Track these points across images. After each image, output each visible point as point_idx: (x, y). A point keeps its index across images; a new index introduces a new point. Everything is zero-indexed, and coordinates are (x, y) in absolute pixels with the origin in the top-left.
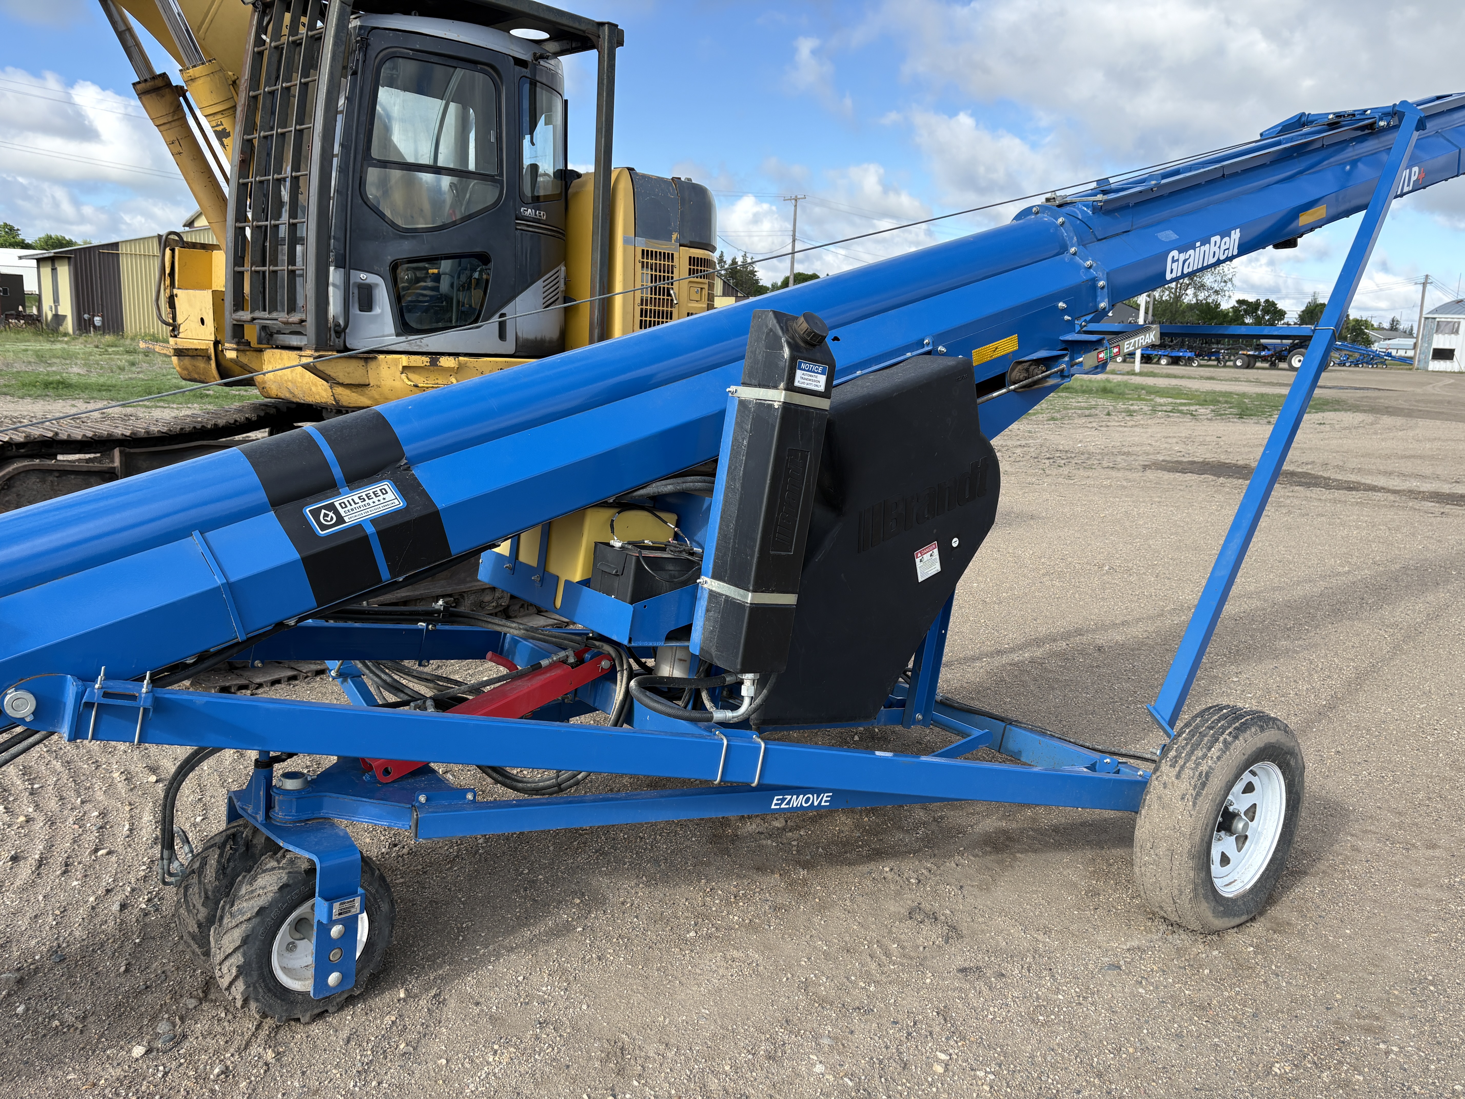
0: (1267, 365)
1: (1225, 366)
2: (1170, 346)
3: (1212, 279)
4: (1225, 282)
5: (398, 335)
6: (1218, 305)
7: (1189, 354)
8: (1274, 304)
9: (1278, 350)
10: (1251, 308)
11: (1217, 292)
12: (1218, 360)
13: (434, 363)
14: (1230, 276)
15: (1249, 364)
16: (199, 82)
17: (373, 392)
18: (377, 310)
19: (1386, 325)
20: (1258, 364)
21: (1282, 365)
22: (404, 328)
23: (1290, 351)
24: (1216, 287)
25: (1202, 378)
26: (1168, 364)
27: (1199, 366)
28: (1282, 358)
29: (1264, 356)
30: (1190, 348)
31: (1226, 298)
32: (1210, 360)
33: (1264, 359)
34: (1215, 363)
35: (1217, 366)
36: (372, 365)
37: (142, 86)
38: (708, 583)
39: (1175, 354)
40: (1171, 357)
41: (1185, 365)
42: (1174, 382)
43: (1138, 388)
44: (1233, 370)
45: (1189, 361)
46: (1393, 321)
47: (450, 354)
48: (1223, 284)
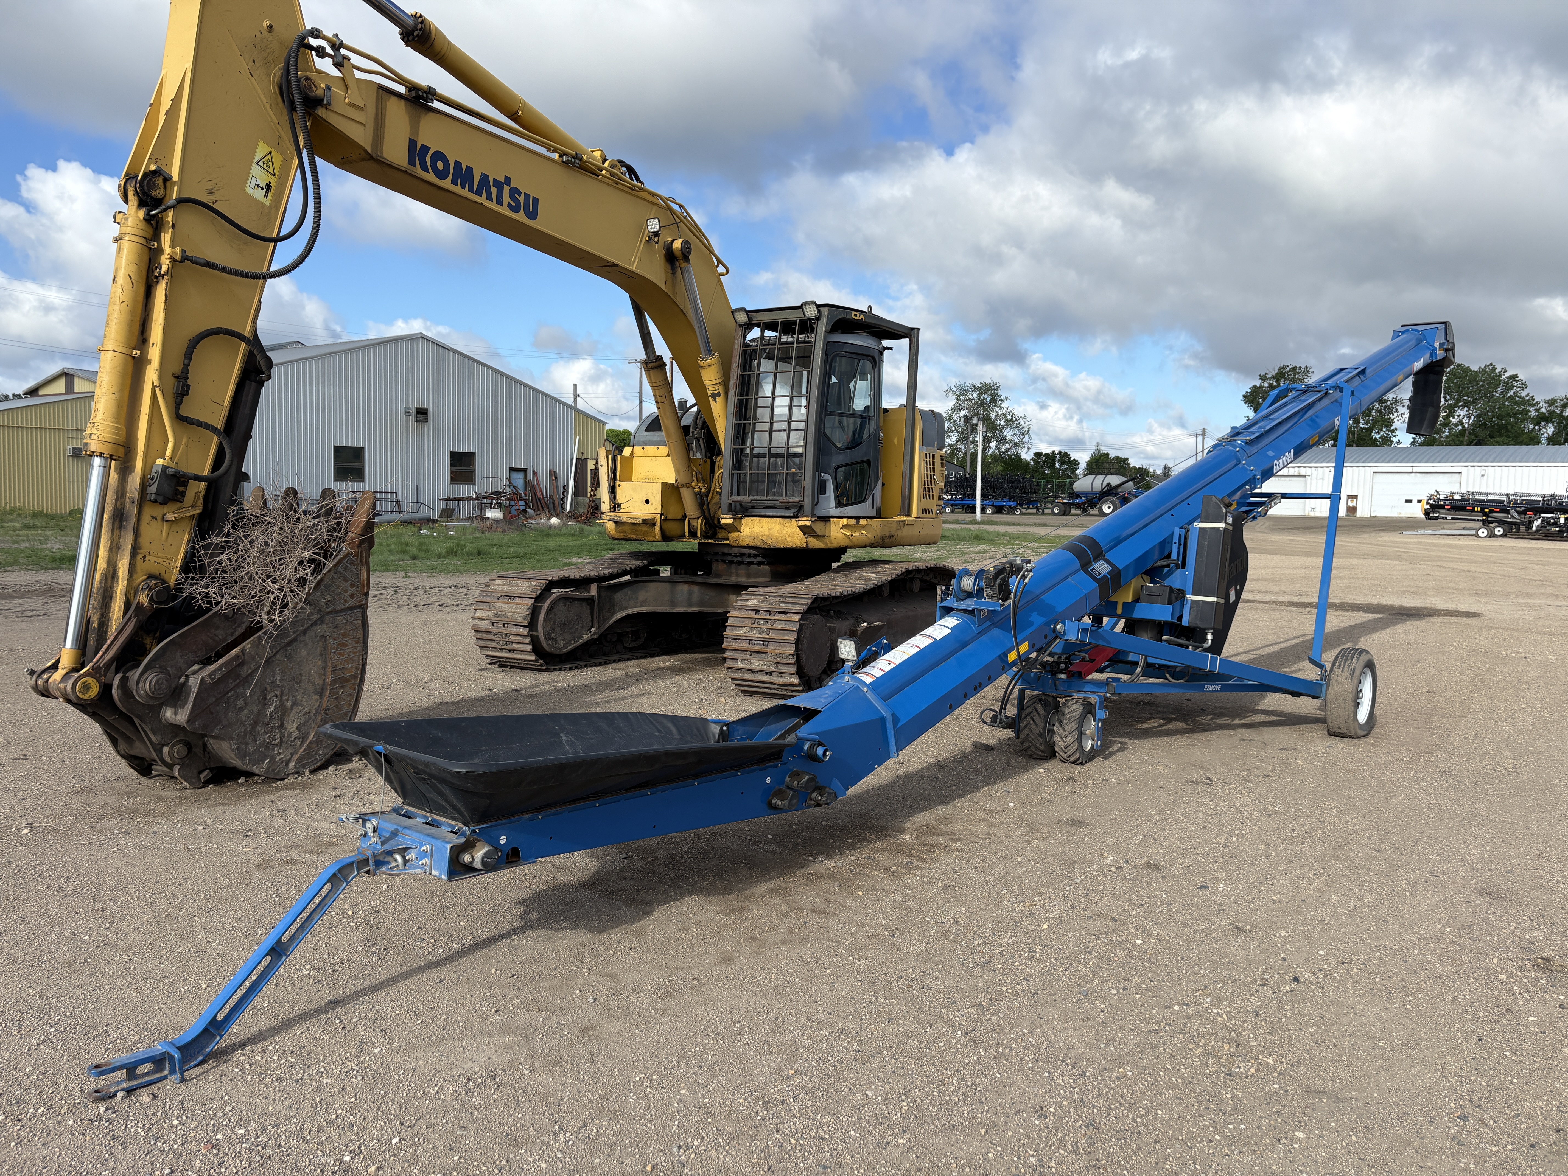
0: (1079, 512)
1: (1043, 513)
2: (993, 496)
3: (1011, 433)
4: (1023, 434)
5: (836, 507)
6: (1019, 456)
7: (1013, 504)
8: (1066, 455)
9: (1089, 498)
10: (1050, 458)
11: (1017, 445)
12: (1037, 508)
13: (857, 522)
14: (1026, 429)
15: (1065, 513)
16: (713, 367)
17: (827, 540)
18: (827, 494)
19: (1159, 472)
20: (1073, 511)
21: (1095, 511)
22: (839, 504)
23: (1100, 499)
24: (1016, 439)
25: (1035, 524)
26: (993, 513)
27: (1022, 514)
28: (1093, 505)
29: (1078, 504)
30: (1012, 497)
31: (1026, 449)
32: (1029, 508)
33: (1078, 506)
34: (1035, 511)
35: (1036, 514)
36: (828, 524)
37: (650, 365)
38: (1191, 597)
39: (998, 504)
40: (995, 507)
41: (1008, 514)
42: (1022, 529)
43: (999, 535)
44: (1050, 517)
45: (1012, 511)
46: (1165, 467)
47: (864, 518)
48: (1021, 437)
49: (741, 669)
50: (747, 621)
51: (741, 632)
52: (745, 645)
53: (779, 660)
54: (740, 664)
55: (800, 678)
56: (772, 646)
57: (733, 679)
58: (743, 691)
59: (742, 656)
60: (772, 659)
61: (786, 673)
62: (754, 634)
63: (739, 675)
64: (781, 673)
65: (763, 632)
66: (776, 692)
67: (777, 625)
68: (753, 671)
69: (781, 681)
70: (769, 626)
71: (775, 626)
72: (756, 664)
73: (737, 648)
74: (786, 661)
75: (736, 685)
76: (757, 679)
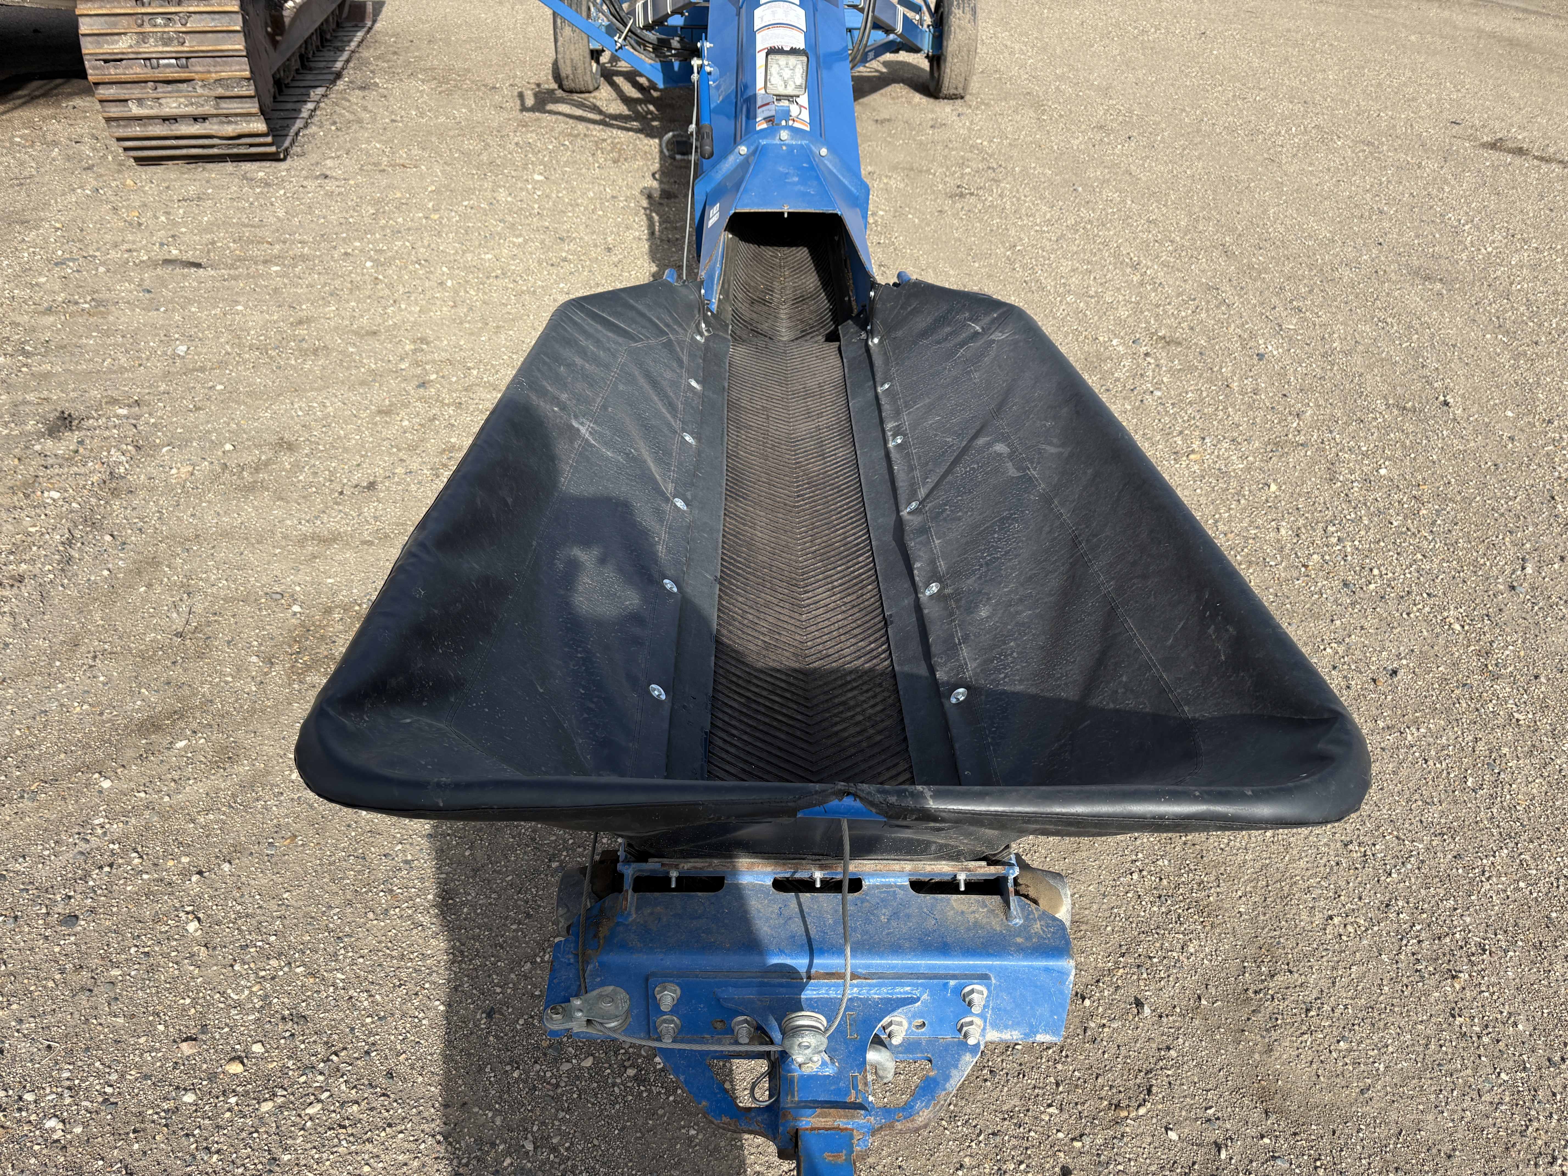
49: (139, 119)
50: (124, 21)
51: (122, 45)
52: (137, 70)
53: (220, 91)
54: (135, 110)
55: (267, 120)
56: (198, 67)
57: (119, 139)
58: (137, 160)
59: (136, 92)
60: (206, 92)
61: (236, 115)
62: (151, 47)
63: (137, 130)
64: (227, 116)
65: (171, 39)
66: (215, 151)
67: (193, 24)
68: (165, 119)
69: (230, 130)
70: (179, 27)
71: (191, 26)
72: (172, 105)
73: (123, 78)
74: (236, 91)
75: (126, 149)
76: (178, 133)
